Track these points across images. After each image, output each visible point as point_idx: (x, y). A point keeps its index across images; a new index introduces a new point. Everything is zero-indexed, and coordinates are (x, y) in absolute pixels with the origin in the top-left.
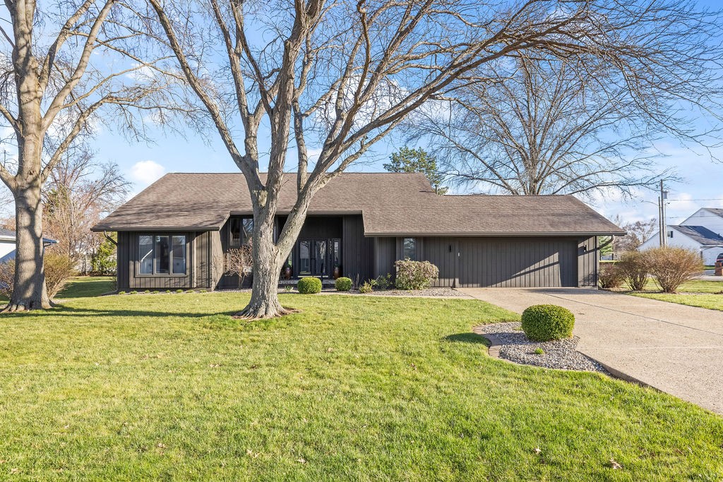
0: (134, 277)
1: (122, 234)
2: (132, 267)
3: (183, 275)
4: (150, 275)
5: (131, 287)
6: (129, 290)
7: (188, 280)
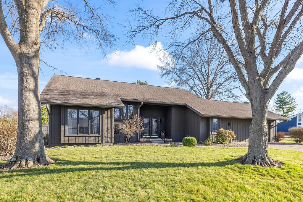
0: (64, 136)
1: (53, 106)
2: (62, 129)
3: (97, 135)
4: (76, 135)
5: (62, 142)
6: (60, 145)
7: (100, 138)
